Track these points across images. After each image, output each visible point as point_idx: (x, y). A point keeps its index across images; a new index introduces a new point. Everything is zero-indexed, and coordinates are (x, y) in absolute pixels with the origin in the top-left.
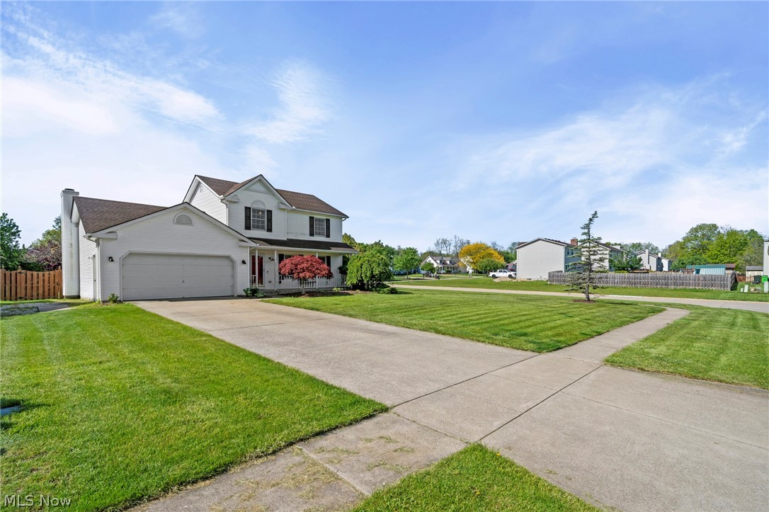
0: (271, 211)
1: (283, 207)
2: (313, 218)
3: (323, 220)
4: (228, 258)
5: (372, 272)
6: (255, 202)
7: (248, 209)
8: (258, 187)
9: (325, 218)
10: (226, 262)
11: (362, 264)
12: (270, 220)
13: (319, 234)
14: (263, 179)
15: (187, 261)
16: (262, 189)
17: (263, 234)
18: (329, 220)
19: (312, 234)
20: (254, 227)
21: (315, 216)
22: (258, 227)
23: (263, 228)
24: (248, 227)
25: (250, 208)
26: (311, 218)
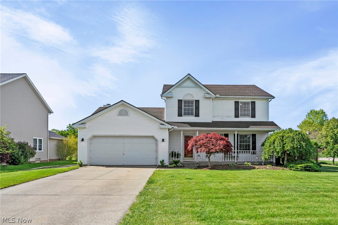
0: (198, 101)
1: (207, 96)
2: (238, 102)
3: (248, 103)
4: (153, 137)
5: (284, 147)
6: (185, 95)
7: (180, 101)
8: (189, 83)
9: (250, 101)
10: (151, 141)
11: (275, 140)
12: (197, 108)
13: (244, 115)
14: (190, 77)
15: (126, 140)
16: (192, 85)
17: (192, 119)
18: (254, 102)
19: (237, 116)
20: (185, 114)
21: (240, 101)
22: (188, 114)
23: (192, 114)
24: (180, 115)
25: (182, 100)
26: (237, 103)
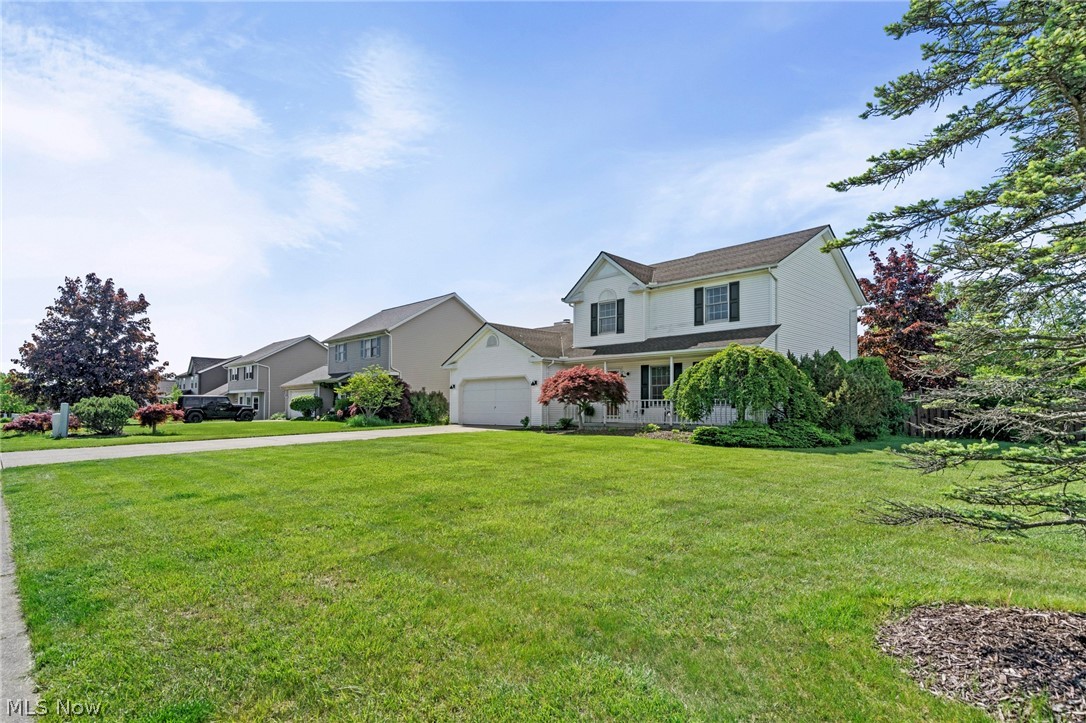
0: (623, 301)
2: (701, 289)
3: (723, 288)
6: (604, 294)
7: (594, 306)
8: (609, 269)
12: (621, 315)
13: (717, 317)
14: (607, 257)
15: (499, 385)
16: (614, 272)
17: (608, 338)
18: (737, 283)
19: (699, 321)
20: (603, 330)
21: (705, 286)
23: (612, 329)
24: (594, 333)
25: (597, 304)
26: (698, 292)
